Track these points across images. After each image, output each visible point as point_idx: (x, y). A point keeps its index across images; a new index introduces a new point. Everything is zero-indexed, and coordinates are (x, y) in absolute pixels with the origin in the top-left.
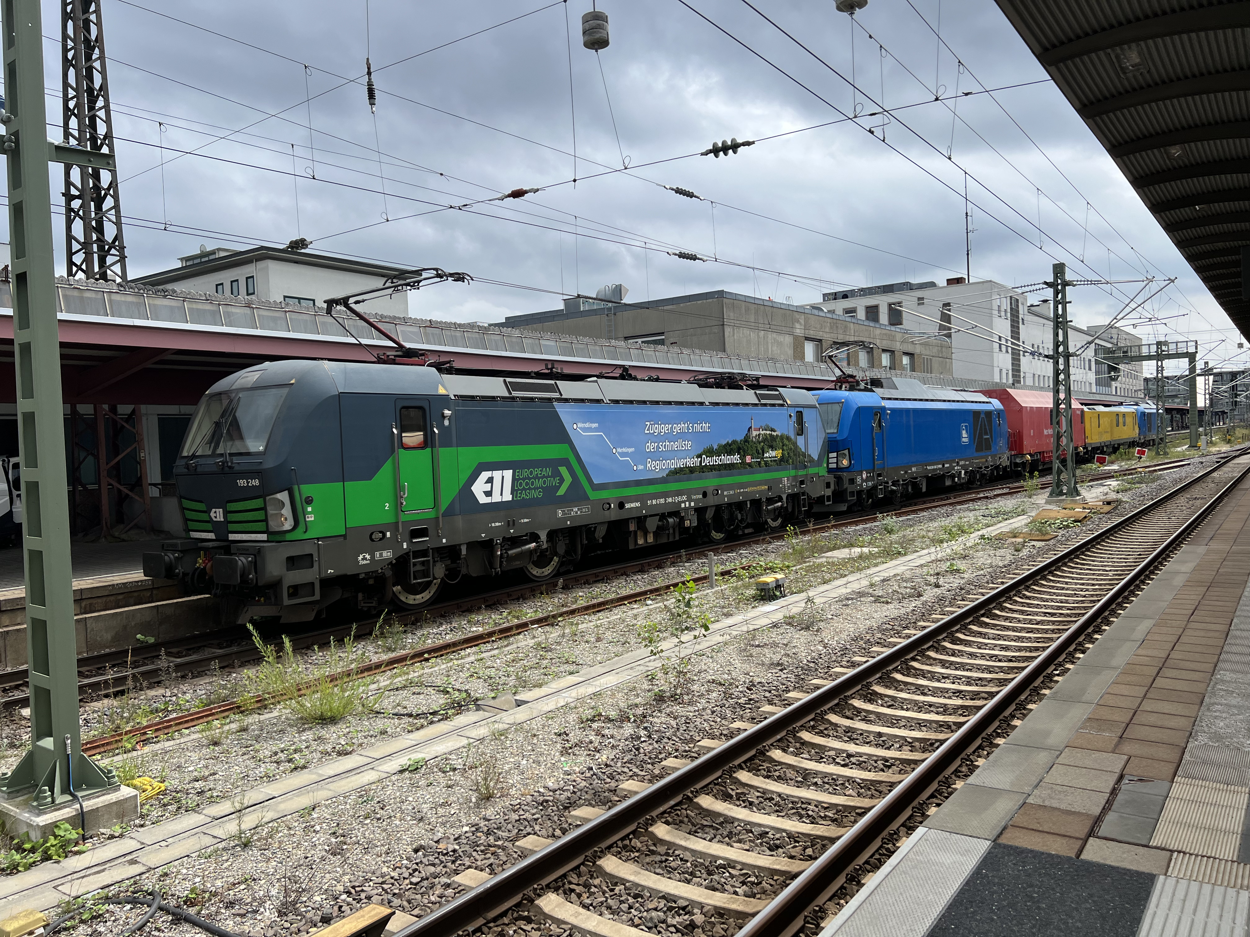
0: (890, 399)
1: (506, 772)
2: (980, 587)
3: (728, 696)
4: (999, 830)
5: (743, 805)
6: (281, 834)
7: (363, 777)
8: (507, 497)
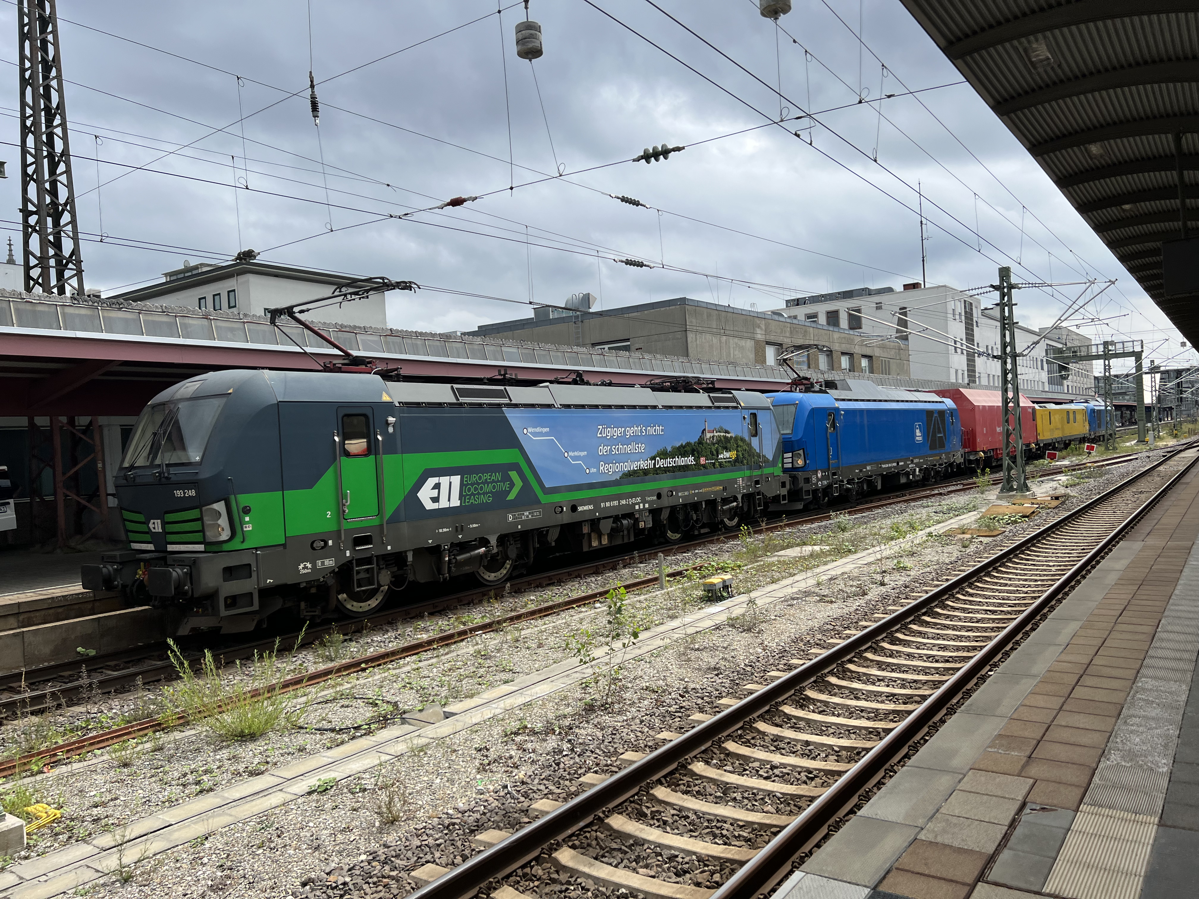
1: (418, 792)
2: (925, 584)
3: (659, 703)
5: (657, 824)
7: (270, 799)
8: (455, 502)
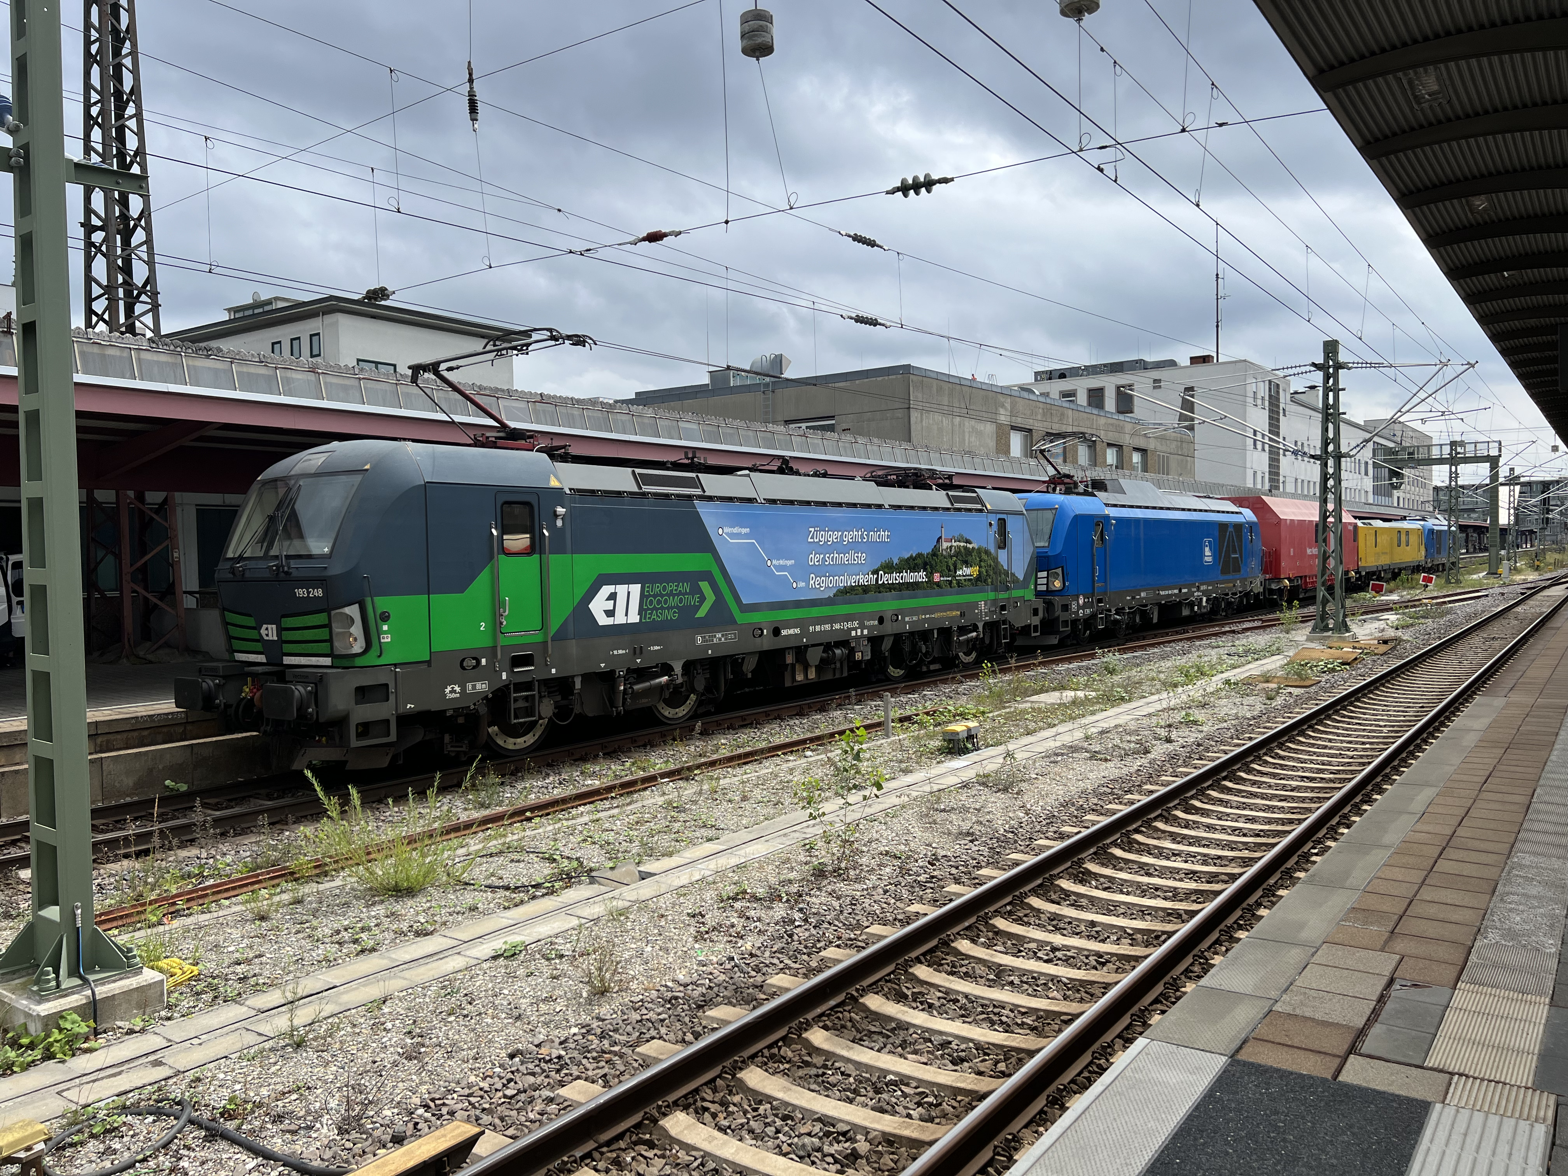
0: (1115, 506)
1: (626, 961)
2: (1222, 743)
3: (904, 871)
4: (1238, 1043)
5: (921, 1007)
6: (343, 1032)
7: (447, 963)
8: (634, 618)
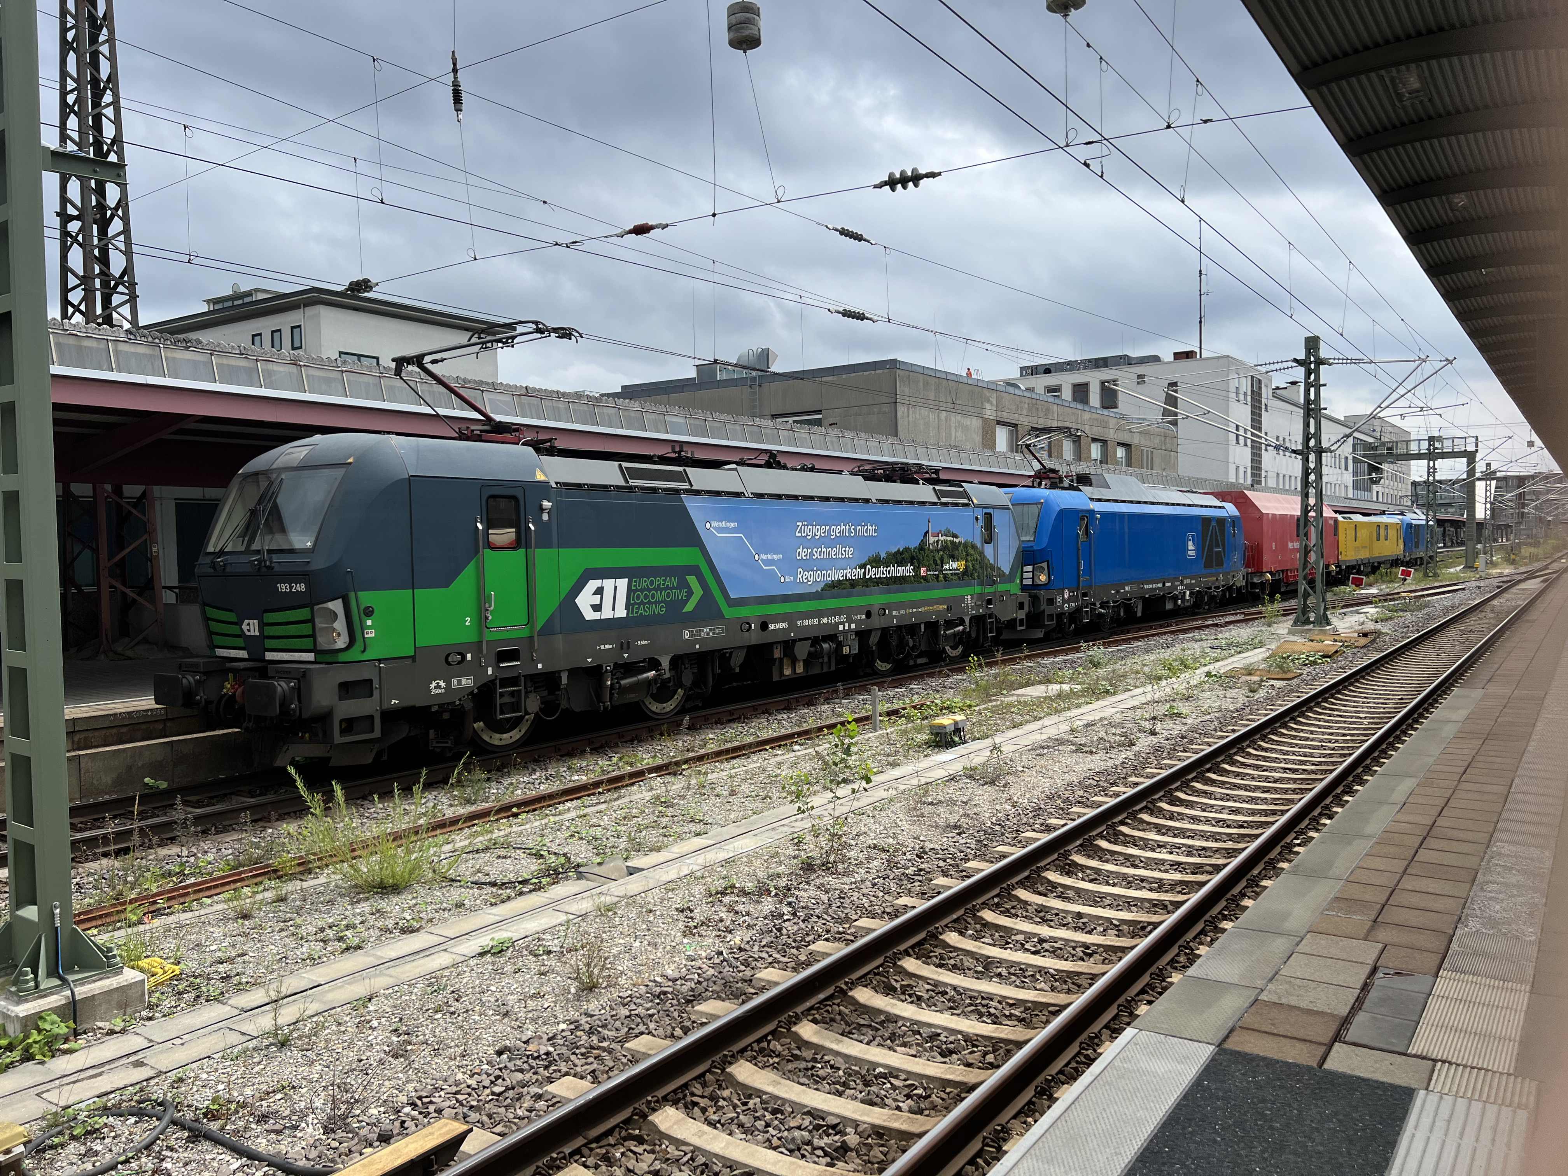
0: (1100, 500)
1: (615, 956)
2: (1206, 735)
3: (892, 864)
4: (1225, 1032)
5: (910, 1000)
6: (328, 1031)
7: (433, 960)
8: (621, 612)
